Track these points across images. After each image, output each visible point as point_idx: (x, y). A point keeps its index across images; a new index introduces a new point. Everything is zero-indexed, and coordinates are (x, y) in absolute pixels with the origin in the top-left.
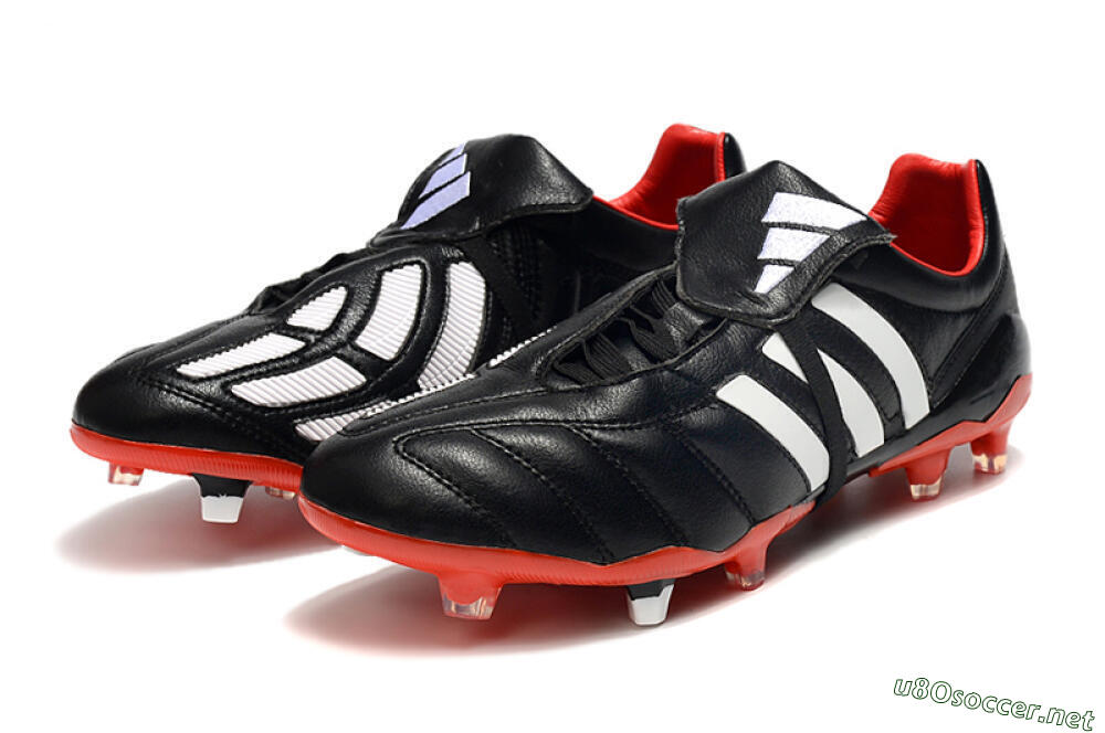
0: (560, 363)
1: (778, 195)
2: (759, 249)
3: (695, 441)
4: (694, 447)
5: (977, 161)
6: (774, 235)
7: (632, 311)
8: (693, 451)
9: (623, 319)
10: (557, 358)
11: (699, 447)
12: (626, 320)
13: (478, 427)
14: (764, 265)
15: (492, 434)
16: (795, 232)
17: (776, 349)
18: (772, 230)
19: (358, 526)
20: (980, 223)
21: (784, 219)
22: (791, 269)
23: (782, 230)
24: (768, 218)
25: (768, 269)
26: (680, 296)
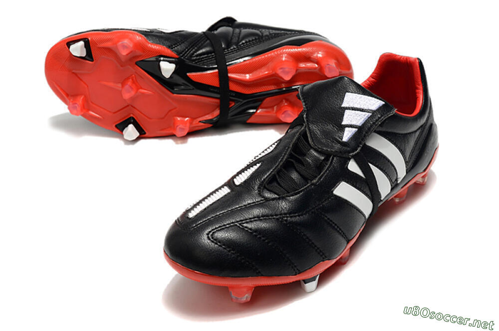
0: (268, 184)
1: (347, 94)
2: (342, 120)
3: (326, 215)
4: (326, 217)
5: (418, 59)
6: (347, 113)
7: (293, 155)
8: (326, 218)
9: (290, 159)
10: (266, 182)
11: (329, 217)
12: (292, 160)
13: (240, 222)
14: (345, 127)
15: (245, 225)
16: (357, 112)
17: (353, 167)
18: (346, 111)
19: (196, 273)
20: (421, 87)
21: (351, 105)
22: (357, 129)
23: (351, 111)
24: (344, 105)
25: (347, 129)
26: (312, 146)
